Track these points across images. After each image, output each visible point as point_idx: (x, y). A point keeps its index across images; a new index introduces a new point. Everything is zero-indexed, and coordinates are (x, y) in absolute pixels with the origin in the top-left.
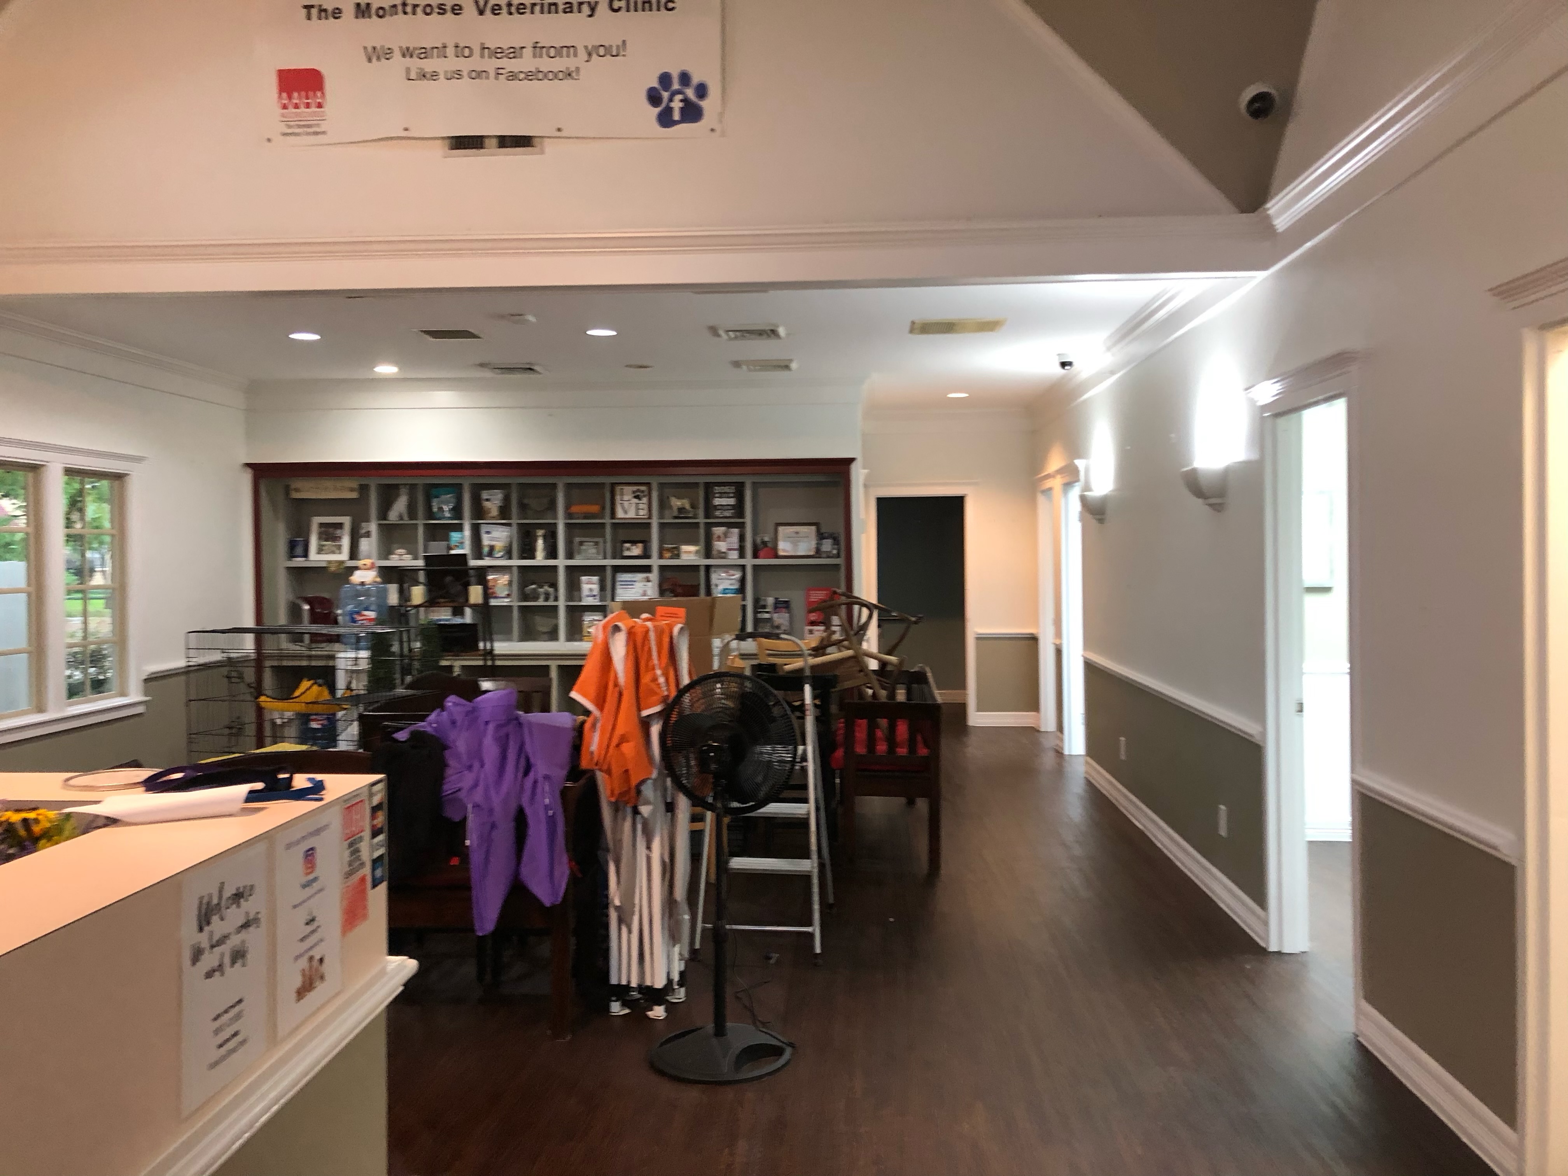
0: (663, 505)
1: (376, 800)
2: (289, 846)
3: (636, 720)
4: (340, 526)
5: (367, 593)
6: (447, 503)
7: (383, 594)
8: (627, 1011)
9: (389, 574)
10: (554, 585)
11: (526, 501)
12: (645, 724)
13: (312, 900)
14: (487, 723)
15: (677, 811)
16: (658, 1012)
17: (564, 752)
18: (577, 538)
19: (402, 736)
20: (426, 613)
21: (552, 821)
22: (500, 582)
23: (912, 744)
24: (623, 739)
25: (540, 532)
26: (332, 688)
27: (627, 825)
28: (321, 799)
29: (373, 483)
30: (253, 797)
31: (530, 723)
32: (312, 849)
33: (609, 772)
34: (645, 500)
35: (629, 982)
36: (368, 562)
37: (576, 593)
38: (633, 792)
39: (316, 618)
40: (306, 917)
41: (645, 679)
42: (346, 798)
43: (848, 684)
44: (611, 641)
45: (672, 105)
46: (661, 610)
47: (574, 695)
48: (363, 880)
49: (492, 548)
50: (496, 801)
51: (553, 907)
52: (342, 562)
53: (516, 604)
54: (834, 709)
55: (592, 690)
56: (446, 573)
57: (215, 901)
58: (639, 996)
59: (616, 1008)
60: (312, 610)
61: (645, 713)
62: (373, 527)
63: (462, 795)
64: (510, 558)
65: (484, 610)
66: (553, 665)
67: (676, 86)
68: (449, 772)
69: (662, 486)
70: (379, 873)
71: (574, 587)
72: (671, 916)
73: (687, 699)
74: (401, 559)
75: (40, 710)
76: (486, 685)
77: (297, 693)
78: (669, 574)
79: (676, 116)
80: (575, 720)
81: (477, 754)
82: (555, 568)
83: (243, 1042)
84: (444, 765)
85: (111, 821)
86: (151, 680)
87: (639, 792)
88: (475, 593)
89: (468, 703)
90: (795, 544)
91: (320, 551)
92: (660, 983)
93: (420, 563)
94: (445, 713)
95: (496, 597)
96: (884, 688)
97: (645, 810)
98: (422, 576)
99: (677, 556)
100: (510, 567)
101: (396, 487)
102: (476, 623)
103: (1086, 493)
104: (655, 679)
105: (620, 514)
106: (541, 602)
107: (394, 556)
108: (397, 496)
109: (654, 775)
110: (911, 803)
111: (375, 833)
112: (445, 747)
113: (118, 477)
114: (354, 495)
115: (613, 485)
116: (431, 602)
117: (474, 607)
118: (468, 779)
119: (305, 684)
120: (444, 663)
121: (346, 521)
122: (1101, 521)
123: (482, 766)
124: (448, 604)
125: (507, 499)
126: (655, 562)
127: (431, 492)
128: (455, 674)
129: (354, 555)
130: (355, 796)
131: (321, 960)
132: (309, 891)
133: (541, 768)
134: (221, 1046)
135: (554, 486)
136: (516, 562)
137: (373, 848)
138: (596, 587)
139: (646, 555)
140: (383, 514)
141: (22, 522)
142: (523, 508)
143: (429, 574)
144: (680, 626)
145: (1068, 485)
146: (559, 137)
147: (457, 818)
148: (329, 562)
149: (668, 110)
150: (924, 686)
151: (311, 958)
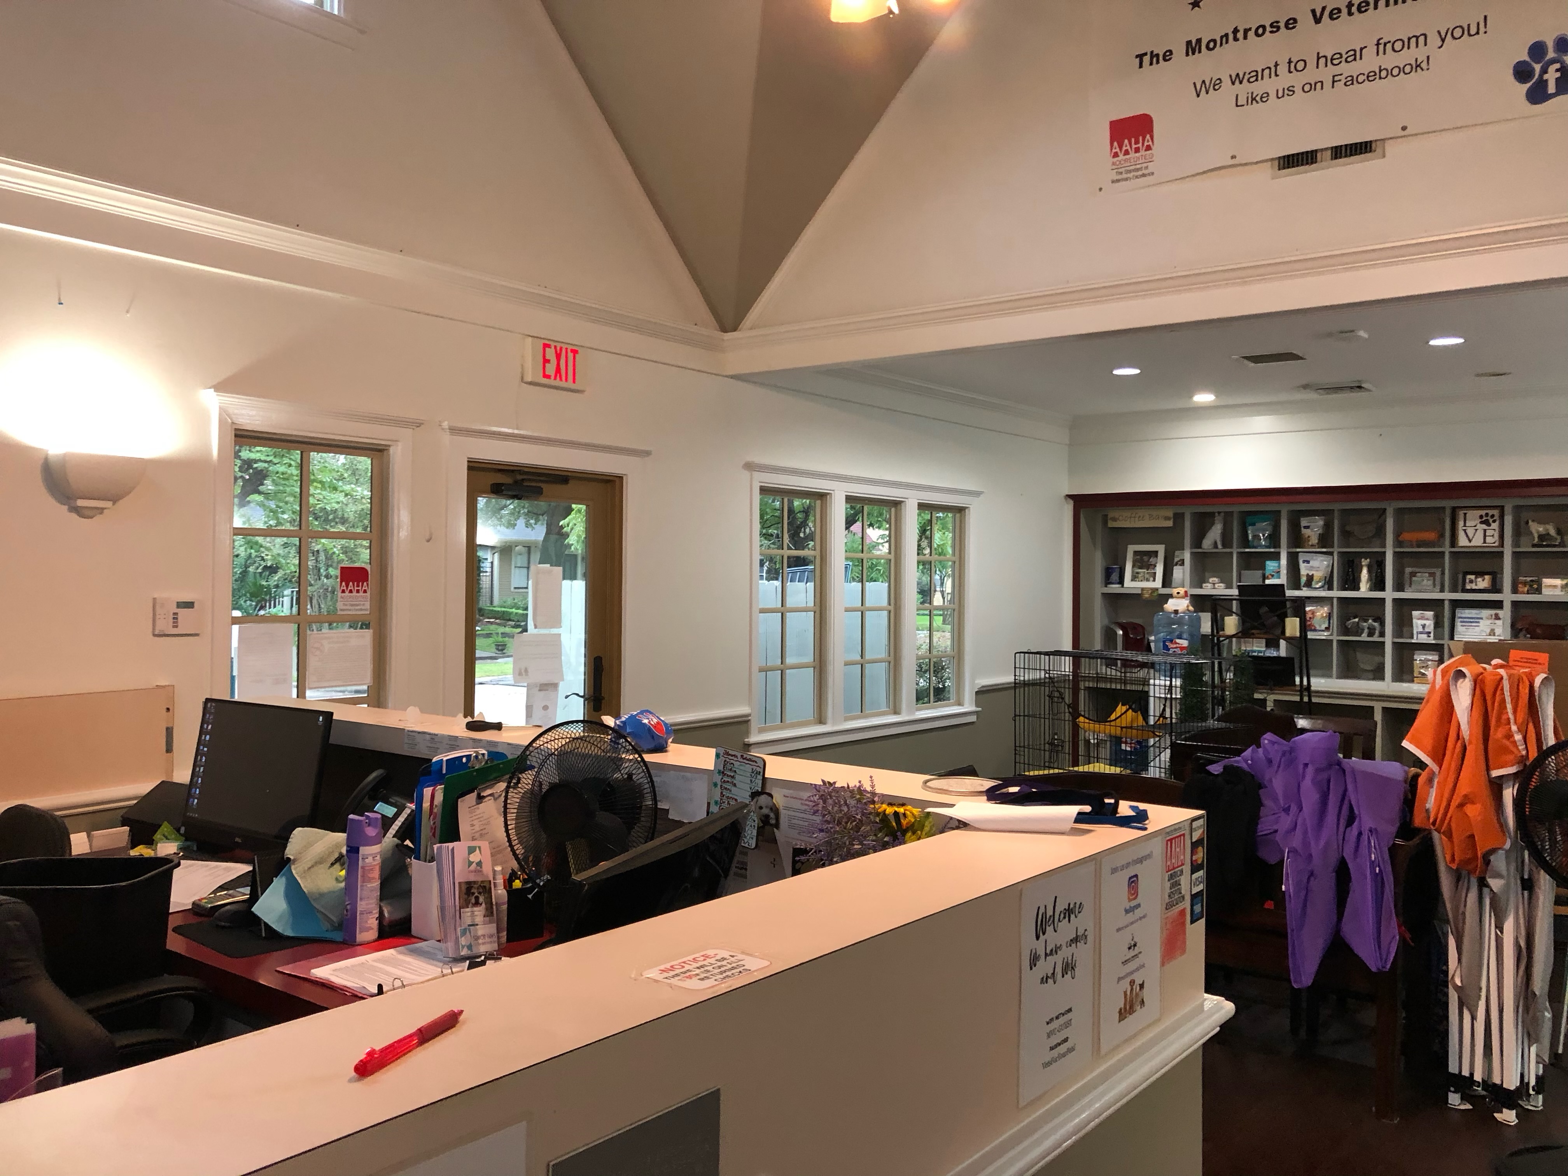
0: (1519, 531)
1: (1196, 836)
2: (1114, 871)
3: (1484, 780)
4: (1155, 553)
5: (1180, 621)
6: (1263, 531)
7: (1196, 623)
8: (1468, 1106)
9: (1200, 602)
10: (1381, 620)
11: (1348, 528)
12: (1497, 786)
13: (1134, 925)
14: (1306, 765)
15: (1537, 890)
16: (1509, 1116)
17: (1394, 805)
18: (1407, 569)
19: (1216, 769)
20: (1239, 643)
21: (1379, 880)
22: (1319, 614)
24: (1467, 800)
25: (1365, 562)
26: (1146, 715)
27: (1473, 896)
28: (1145, 829)
29: (1188, 512)
30: (1081, 818)
31: (1353, 771)
32: (1136, 876)
33: (1449, 834)
34: (1495, 526)
35: (1472, 1075)
36: (1182, 591)
37: (1405, 629)
38: (1480, 861)
39: (1129, 644)
40: (1128, 941)
41: (1497, 734)
42: (1168, 830)
44: (1452, 688)
45: (1546, 77)
46: (1514, 654)
47: (1405, 744)
48: (1182, 913)
49: (1310, 579)
50: (1316, 849)
51: (1380, 973)
52: (1157, 589)
53: (1335, 638)
55: (1429, 741)
56: (1261, 604)
57: (1050, 912)
58: (1484, 1093)
59: (1454, 1099)
60: (1126, 634)
61: (1495, 773)
62: (1187, 556)
63: (1278, 837)
64: (1330, 588)
65: (1302, 643)
66: (1378, 707)
67: (1551, 54)
68: (1263, 811)
69: (1517, 509)
70: (1198, 908)
71: (1403, 623)
72: (1527, 1009)
73: (1552, 761)
74: (1214, 587)
75: (896, 712)
76: (1302, 723)
77: (1113, 717)
78: (1524, 612)
79: (1552, 89)
80: (1406, 773)
81: (1295, 796)
82: (1383, 600)
83: (1071, 1050)
84: (1260, 804)
85: (962, 825)
86: (982, 693)
87: (1487, 862)
88: (1292, 626)
89: (1285, 742)
91: (1134, 578)
92: (1511, 1083)
93: (1235, 592)
94: (1260, 750)
95: (1315, 630)
97: (1495, 884)
98: (1235, 605)
99: (1539, 591)
100: (1331, 599)
101: (1212, 515)
102: (1291, 655)
104: (1509, 736)
105: (1462, 541)
106: (1364, 637)
107: (1207, 584)
108: (1213, 524)
109: (1508, 846)
111: (1195, 868)
112: (1261, 786)
113: (960, 510)
114: (1170, 524)
115: (1454, 510)
116: (1244, 633)
117: (1289, 640)
118: (1286, 822)
119: (1120, 709)
120: (1257, 696)
121: (1161, 549)
123: (1301, 810)
124: (1262, 636)
125: (1328, 526)
126: (1507, 596)
127: (1246, 520)
128: (1269, 709)
129: (1167, 581)
130: (1175, 830)
131: (1142, 986)
132: (1131, 917)
133: (1366, 821)
134: (1052, 1049)
135: (1384, 511)
136: (1336, 593)
137: (1192, 884)
138: (1430, 624)
139: (1496, 588)
140: (1197, 542)
141: (885, 549)
142: (1346, 535)
143: (1242, 603)
144: (1543, 676)
146: (1404, 136)
147: (1273, 860)
148: (1143, 589)
149: (1542, 84)
151: (1132, 982)
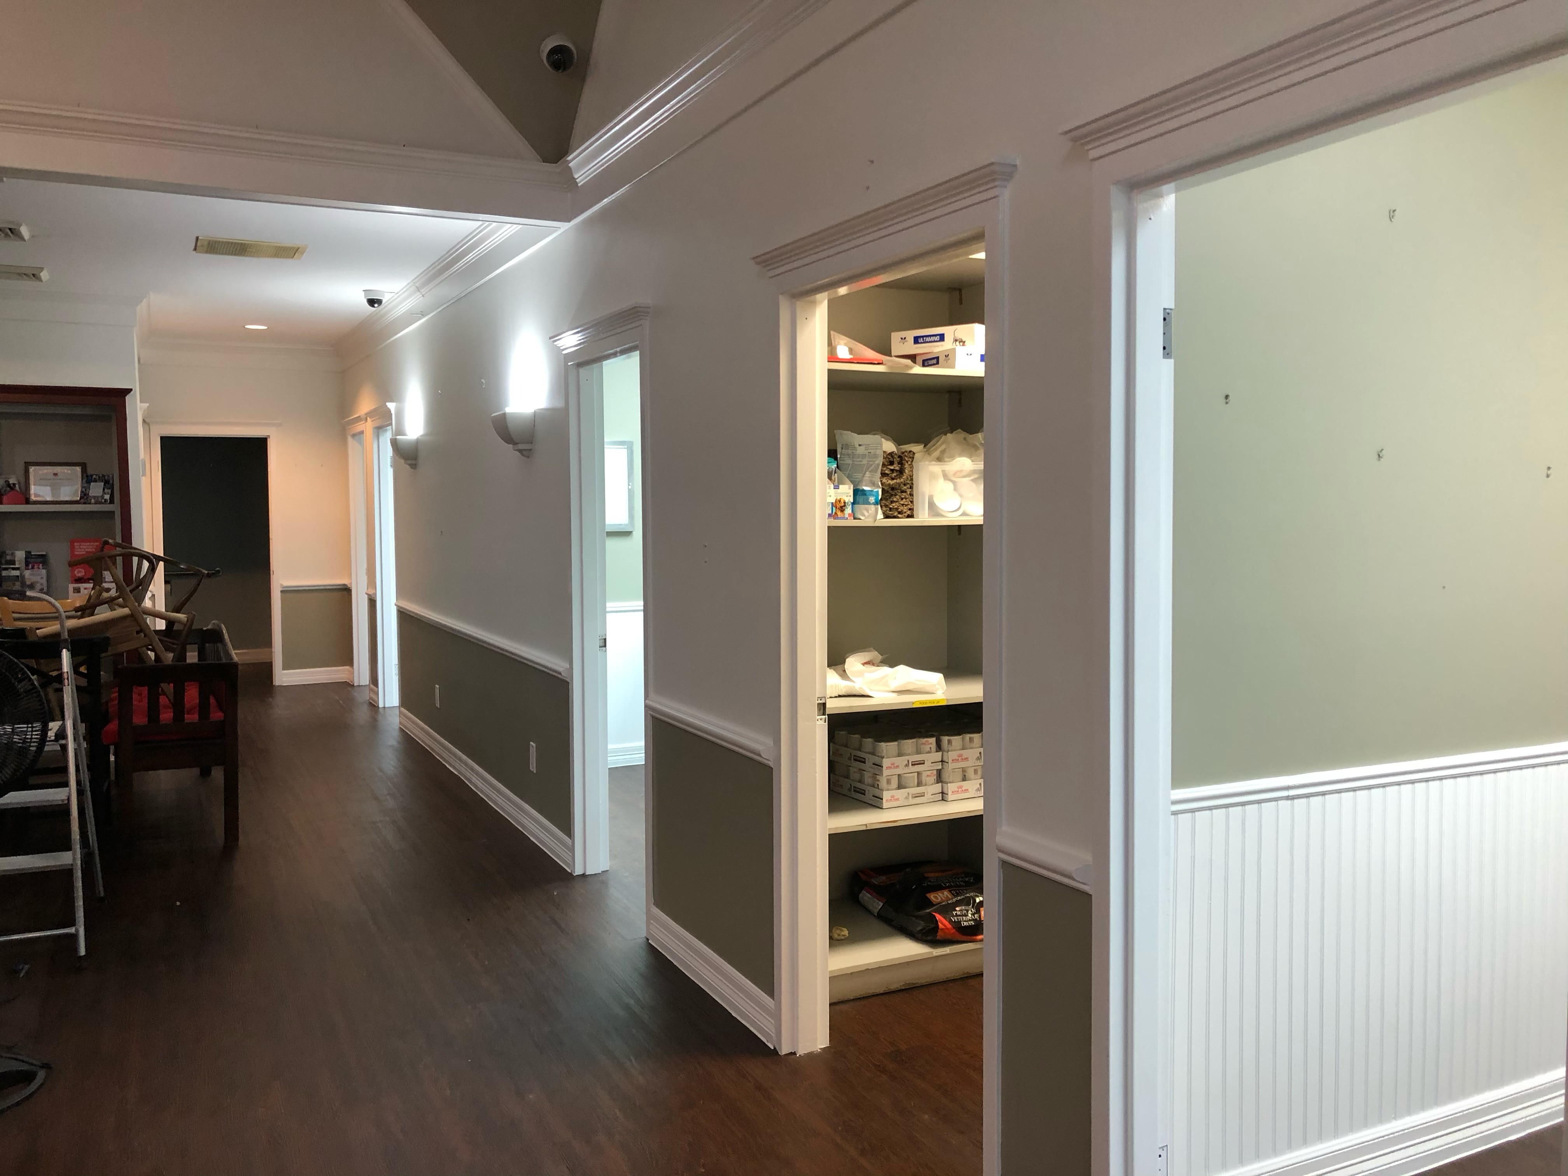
23: (203, 708)
43: (124, 647)
54: (105, 676)
90: (55, 488)
96: (167, 649)
103: (398, 437)
110: (205, 773)
122: (414, 466)
145: (379, 430)
150: (219, 645)
